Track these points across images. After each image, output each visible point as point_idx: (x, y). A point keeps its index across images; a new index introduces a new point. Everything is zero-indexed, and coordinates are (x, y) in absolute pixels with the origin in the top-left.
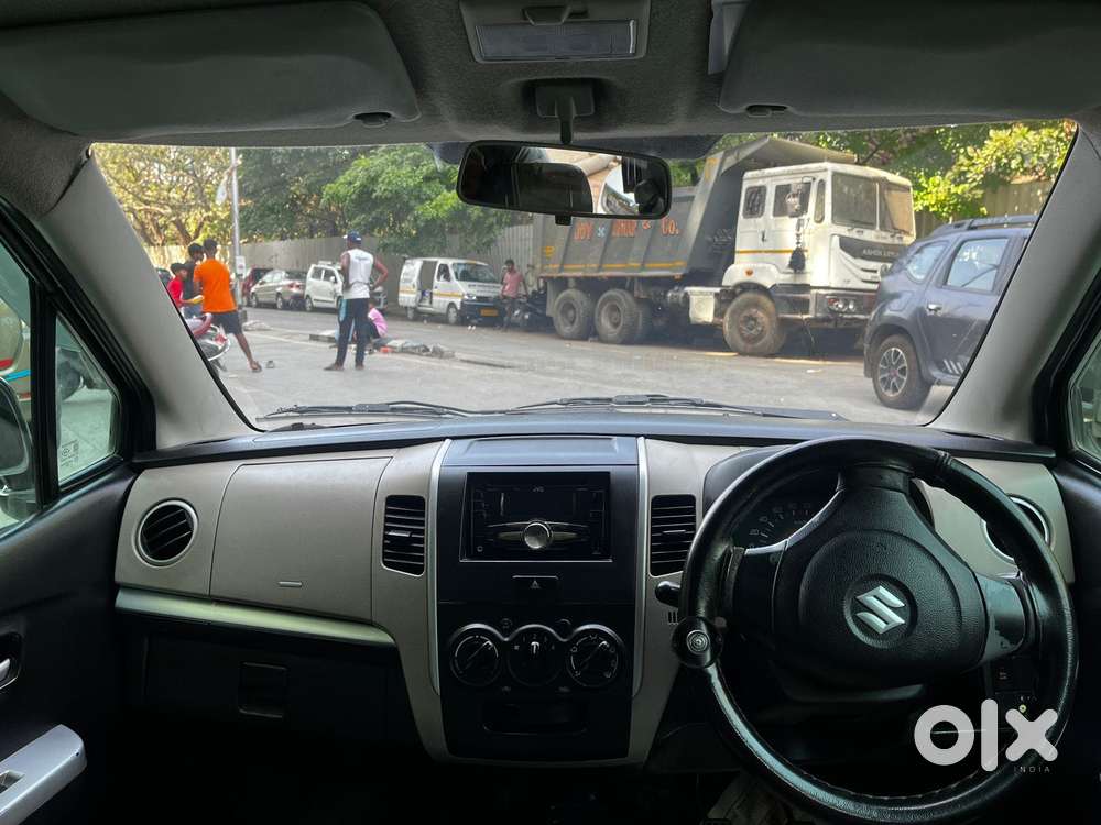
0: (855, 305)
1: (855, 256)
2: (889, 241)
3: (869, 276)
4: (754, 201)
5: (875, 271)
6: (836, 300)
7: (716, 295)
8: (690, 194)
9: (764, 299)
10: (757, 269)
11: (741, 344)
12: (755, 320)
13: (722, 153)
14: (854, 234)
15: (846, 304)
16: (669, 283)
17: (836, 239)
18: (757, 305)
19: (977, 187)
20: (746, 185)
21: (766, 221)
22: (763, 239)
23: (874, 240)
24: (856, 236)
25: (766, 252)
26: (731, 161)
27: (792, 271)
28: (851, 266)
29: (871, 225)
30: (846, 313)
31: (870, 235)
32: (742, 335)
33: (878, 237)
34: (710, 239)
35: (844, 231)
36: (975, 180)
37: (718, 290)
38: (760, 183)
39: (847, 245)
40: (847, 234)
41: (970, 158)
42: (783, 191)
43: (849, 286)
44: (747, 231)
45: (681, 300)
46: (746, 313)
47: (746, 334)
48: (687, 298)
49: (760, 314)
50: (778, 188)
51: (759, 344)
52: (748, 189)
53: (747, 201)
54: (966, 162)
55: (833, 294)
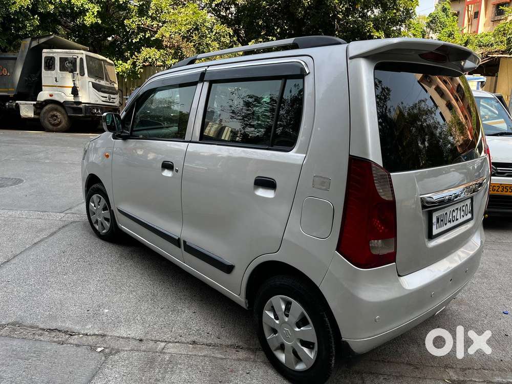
0: (101, 111)
1: (98, 91)
2: (109, 85)
3: (104, 99)
4: (49, 63)
5: (106, 97)
6: (94, 109)
7: (34, 105)
8: (15, 57)
9: (59, 108)
10: (55, 94)
11: (51, 127)
12: (56, 116)
13: (30, 39)
14: (97, 82)
15: (97, 110)
16: (7, 98)
17: (91, 83)
18: (56, 110)
19: (141, 68)
20: (44, 55)
21: (57, 73)
22: (56, 81)
23: (104, 85)
24: (98, 83)
25: (58, 86)
26: (35, 44)
27: (73, 95)
28: (98, 95)
29: (102, 79)
30: (97, 114)
31: (103, 83)
32: (50, 123)
33: (106, 84)
34: (26, 79)
35: (93, 80)
36: (139, 65)
37: (35, 103)
38: (51, 55)
39: (95, 86)
40: (94, 81)
41: (137, 57)
42: (63, 60)
43: (98, 103)
44: (47, 77)
45: (14, 107)
46: (51, 113)
47: (53, 123)
48: (18, 106)
49: (58, 114)
50: (61, 59)
51: (59, 127)
52: (45, 57)
53: (45, 62)
54: (136, 58)
55: (92, 106)
